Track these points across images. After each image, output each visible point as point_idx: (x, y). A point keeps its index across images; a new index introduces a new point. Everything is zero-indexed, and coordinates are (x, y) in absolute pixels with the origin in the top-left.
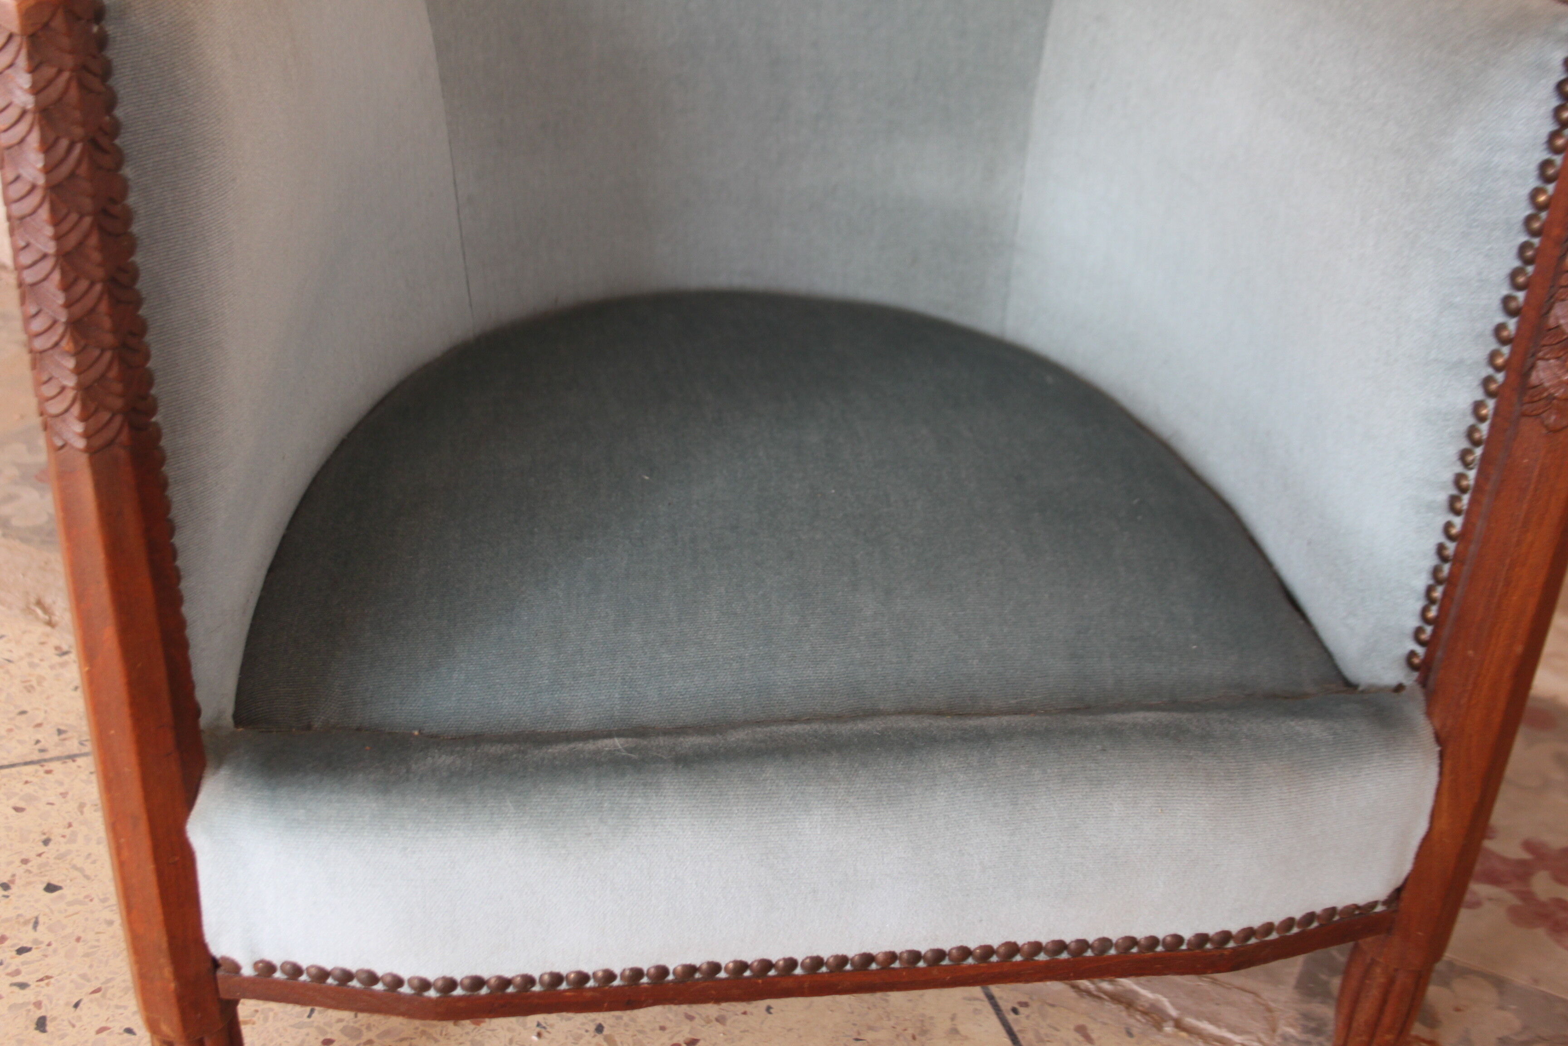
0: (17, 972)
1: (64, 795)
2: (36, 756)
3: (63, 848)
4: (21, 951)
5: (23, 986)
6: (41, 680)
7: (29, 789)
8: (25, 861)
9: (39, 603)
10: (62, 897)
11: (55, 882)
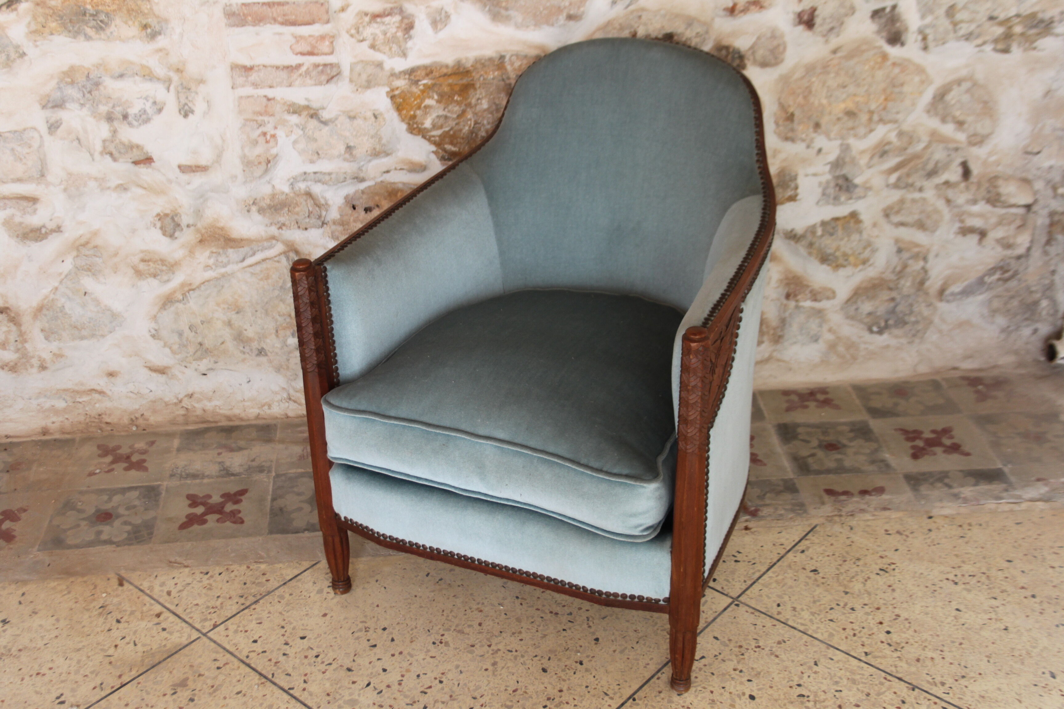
0: (323, 662)
1: (269, 613)
2: (243, 607)
3: (292, 626)
4: (317, 656)
5: (330, 664)
6: (210, 585)
7: (255, 617)
8: (283, 635)
9: (170, 562)
10: (310, 639)
11: (302, 636)
